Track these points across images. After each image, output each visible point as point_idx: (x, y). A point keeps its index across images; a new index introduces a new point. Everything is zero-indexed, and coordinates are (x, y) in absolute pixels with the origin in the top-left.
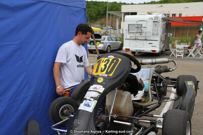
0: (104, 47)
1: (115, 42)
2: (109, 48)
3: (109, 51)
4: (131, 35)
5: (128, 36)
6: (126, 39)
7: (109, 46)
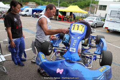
0: (93, 24)
1: (100, 21)
2: (96, 25)
3: (95, 27)
4: (112, 18)
5: (109, 19)
6: (107, 21)
7: (96, 24)
